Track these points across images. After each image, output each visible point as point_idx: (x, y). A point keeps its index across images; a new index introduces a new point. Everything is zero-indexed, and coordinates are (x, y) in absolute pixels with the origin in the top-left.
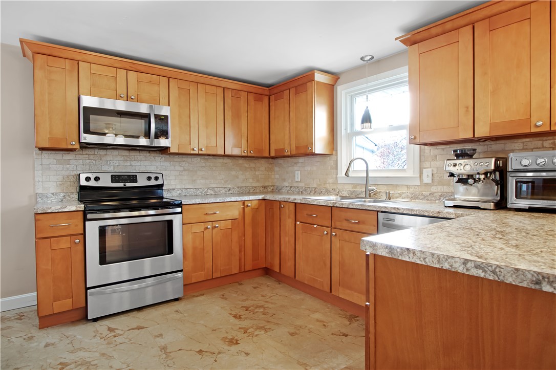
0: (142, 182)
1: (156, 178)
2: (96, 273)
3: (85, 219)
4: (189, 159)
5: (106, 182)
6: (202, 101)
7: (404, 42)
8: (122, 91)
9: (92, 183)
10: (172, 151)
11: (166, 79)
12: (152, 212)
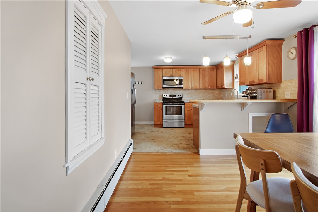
0: (177, 97)
1: (181, 96)
2: (165, 117)
3: (163, 105)
4: (190, 90)
5: (168, 96)
6: (192, 73)
7: (238, 56)
8: (171, 74)
9: (165, 97)
10: (184, 88)
11: (182, 69)
12: (179, 104)
